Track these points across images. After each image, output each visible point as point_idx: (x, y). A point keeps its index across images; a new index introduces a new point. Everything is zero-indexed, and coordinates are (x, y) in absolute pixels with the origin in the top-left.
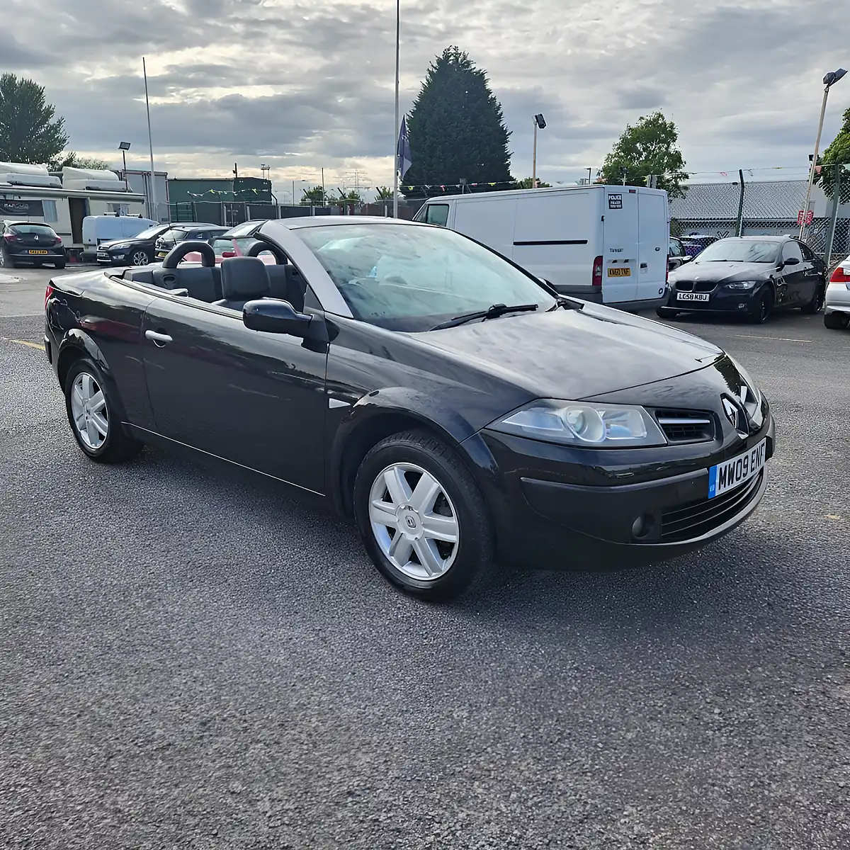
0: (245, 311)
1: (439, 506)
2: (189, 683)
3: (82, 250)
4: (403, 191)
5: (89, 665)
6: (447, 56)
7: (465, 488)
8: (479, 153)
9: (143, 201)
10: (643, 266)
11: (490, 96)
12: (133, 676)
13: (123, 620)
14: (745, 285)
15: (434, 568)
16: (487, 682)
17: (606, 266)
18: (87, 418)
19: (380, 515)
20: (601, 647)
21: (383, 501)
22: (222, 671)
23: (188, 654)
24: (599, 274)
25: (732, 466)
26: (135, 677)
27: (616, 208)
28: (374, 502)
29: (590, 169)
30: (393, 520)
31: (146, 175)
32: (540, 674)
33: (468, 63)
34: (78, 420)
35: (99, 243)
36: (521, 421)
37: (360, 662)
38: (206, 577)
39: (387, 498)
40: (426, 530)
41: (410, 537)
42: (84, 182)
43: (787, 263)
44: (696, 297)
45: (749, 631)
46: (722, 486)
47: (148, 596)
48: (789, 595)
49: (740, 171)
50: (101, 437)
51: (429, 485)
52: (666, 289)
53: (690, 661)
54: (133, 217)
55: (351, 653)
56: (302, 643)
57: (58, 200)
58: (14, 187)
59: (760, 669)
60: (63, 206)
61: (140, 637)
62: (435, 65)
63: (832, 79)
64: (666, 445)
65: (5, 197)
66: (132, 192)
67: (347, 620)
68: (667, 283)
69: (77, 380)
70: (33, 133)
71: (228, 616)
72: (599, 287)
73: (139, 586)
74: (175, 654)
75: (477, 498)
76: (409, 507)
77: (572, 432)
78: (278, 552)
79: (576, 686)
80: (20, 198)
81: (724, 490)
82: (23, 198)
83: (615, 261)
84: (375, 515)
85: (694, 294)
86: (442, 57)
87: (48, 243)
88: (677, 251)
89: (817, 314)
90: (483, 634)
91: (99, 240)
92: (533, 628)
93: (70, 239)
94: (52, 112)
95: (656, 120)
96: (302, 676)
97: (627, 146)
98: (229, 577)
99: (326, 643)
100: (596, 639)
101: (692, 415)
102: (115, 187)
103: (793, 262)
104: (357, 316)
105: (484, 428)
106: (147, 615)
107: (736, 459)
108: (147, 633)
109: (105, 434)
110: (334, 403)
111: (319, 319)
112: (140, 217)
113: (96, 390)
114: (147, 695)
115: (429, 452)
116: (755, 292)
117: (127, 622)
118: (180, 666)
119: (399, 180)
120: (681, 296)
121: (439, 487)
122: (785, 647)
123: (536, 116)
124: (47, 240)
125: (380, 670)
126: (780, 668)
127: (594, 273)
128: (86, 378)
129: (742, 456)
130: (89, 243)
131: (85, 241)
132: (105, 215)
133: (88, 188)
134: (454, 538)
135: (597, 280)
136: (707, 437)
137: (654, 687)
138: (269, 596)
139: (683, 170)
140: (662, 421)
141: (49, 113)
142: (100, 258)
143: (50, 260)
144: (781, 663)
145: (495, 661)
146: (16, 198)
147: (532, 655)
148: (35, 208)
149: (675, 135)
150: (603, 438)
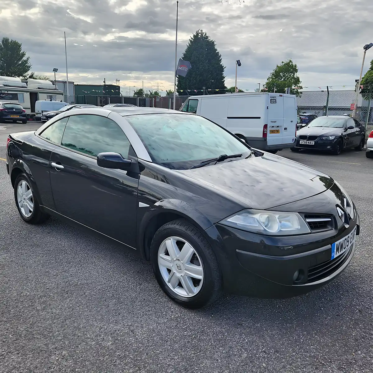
0: (98, 157)
1: (193, 260)
2: (59, 360)
3: (35, 115)
4: (178, 92)
5: (8, 347)
6: (198, 34)
7: (207, 252)
8: (211, 76)
9: (62, 94)
10: (285, 129)
11: (216, 51)
12: (30, 354)
13: (29, 318)
14: (330, 137)
15: (190, 291)
16: (217, 360)
17: (269, 129)
18: (24, 202)
19: (163, 261)
20: (276, 338)
21: (165, 254)
22: (78, 352)
23: (61, 340)
24: (265, 132)
25: (342, 243)
26: (31, 355)
27: (274, 103)
28: (161, 255)
29: (260, 84)
30: (170, 265)
31: (65, 82)
32: (245, 355)
33: (207, 37)
34: (20, 202)
35: (42, 112)
36: (236, 220)
37: (151, 346)
38: (75, 291)
39: (167, 254)
40: (187, 272)
41: (178, 275)
42: (37, 86)
43: (349, 128)
44: (308, 143)
45: (351, 327)
46: (337, 252)
47: (44, 302)
48: (369, 305)
49: (327, 87)
50: (30, 211)
51: (188, 249)
52: (295, 139)
53: (323, 347)
54: (58, 101)
55: (146, 341)
56: (121, 334)
57: (25, 93)
58: (5, 87)
59: (359, 352)
60: (27, 96)
61: (37, 329)
62: (193, 38)
63: (367, 47)
64: (310, 233)
65: (1, 91)
66: (58, 90)
67: (145, 319)
68: (296, 137)
69: (20, 183)
70: (16, 63)
71: (84, 316)
72: (266, 138)
73: (40, 296)
74: (54, 340)
75: (213, 258)
76: (178, 259)
77: (263, 227)
78: (112, 276)
79: (265, 363)
80: (8, 92)
81: (338, 255)
82: (9, 92)
83: (273, 127)
84: (161, 262)
85: (308, 141)
86: (195, 34)
87: (19, 112)
88: (299, 121)
89: (362, 151)
90: (215, 328)
91: (42, 111)
92: (241, 325)
93: (30, 110)
94: (25, 55)
95: (289, 63)
96: (120, 355)
97: (276, 75)
98: (86, 291)
99: (134, 333)
100: (274, 332)
101: (322, 216)
102: (51, 88)
103: (351, 128)
104: (154, 161)
105: (217, 223)
106: (42, 315)
107: (344, 239)
108: (41, 326)
109: (32, 210)
110: (141, 205)
111: (135, 162)
112: (61, 101)
113: (28, 189)
114: (36, 368)
115: (189, 232)
116: (335, 141)
117: (31, 319)
118: (56, 348)
119: (176, 87)
120: (302, 142)
121: (194, 250)
122: (370, 338)
123: (237, 61)
124: (19, 111)
125: (161, 352)
126: (370, 351)
127: (264, 131)
128: (24, 183)
129: (346, 237)
130: (38, 112)
131: (36, 111)
132: (46, 100)
133: (39, 88)
134: (201, 277)
135: (265, 135)
136: (330, 228)
137: (306, 364)
138: (106, 303)
139: (300, 85)
140: (308, 220)
141: (23, 55)
142: (43, 119)
143: (20, 120)
144: (370, 348)
145: (222, 347)
146: (6, 92)
147: (241, 342)
148: (15, 97)
149: (297, 70)
150: (278, 230)
